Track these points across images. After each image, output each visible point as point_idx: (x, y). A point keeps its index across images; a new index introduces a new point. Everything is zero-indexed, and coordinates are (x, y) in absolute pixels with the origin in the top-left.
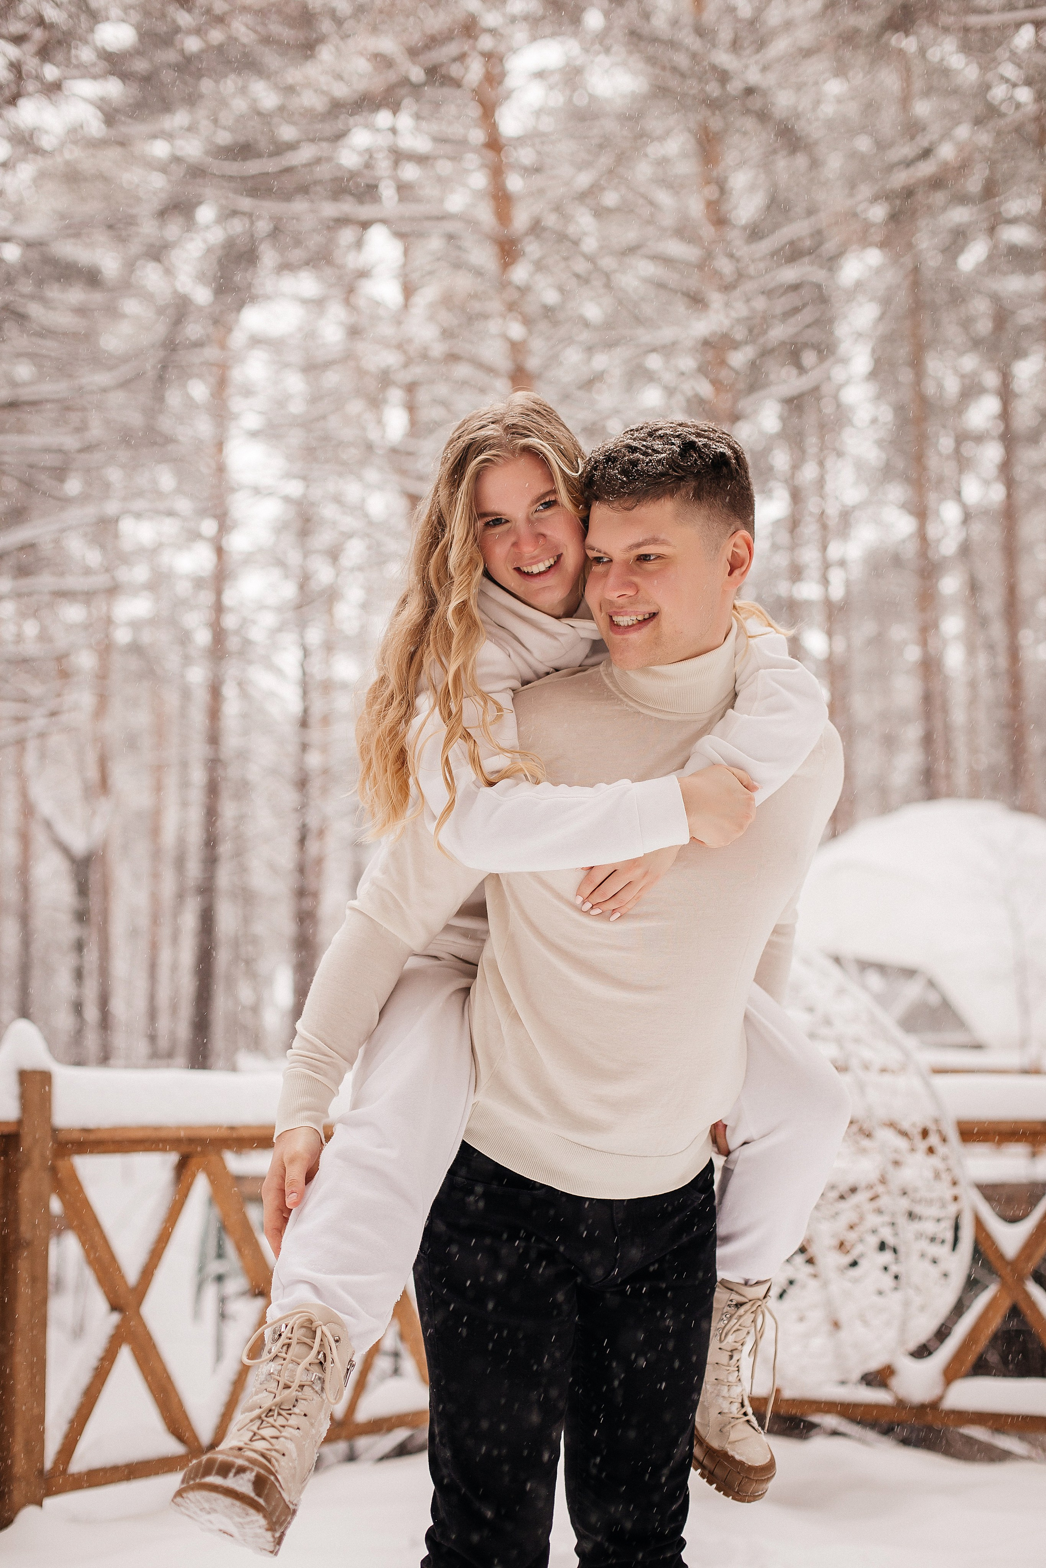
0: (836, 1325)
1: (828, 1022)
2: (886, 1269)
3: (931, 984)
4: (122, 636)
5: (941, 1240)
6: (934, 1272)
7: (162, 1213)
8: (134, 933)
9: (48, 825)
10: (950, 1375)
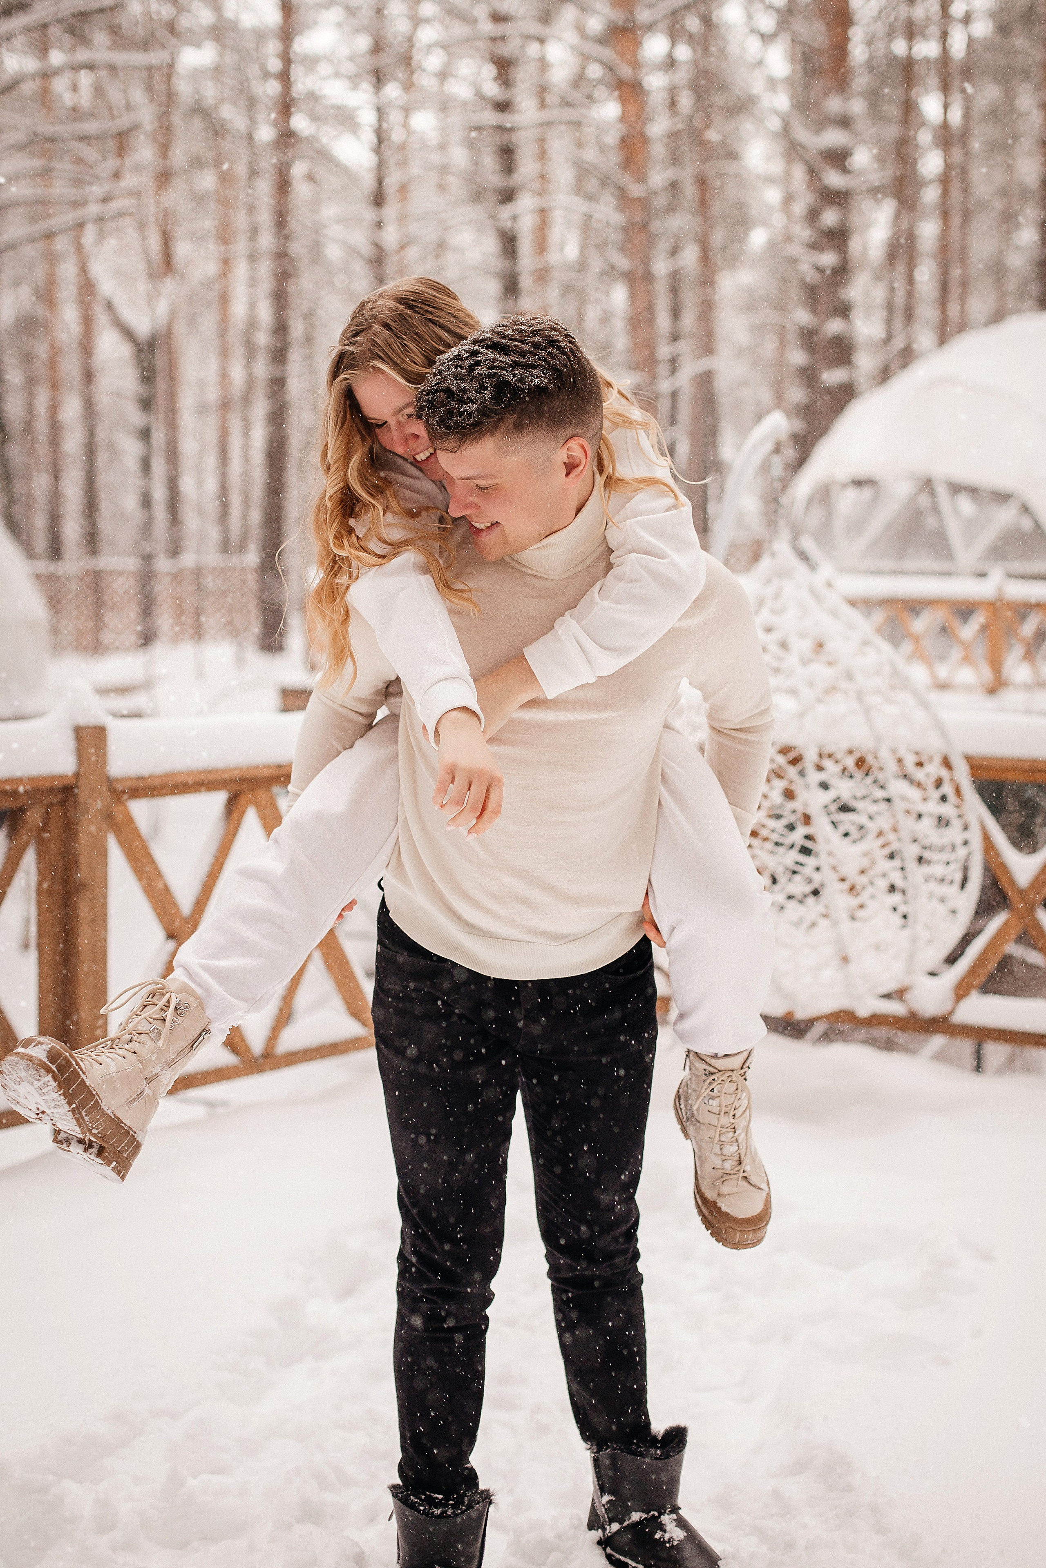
0: (845, 959)
1: (849, 676)
2: (895, 909)
3: (1025, 509)
4: (183, 88)
5: (950, 881)
6: (942, 909)
7: (212, 848)
8: (201, 410)
9: (110, 306)
10: (961, 991)
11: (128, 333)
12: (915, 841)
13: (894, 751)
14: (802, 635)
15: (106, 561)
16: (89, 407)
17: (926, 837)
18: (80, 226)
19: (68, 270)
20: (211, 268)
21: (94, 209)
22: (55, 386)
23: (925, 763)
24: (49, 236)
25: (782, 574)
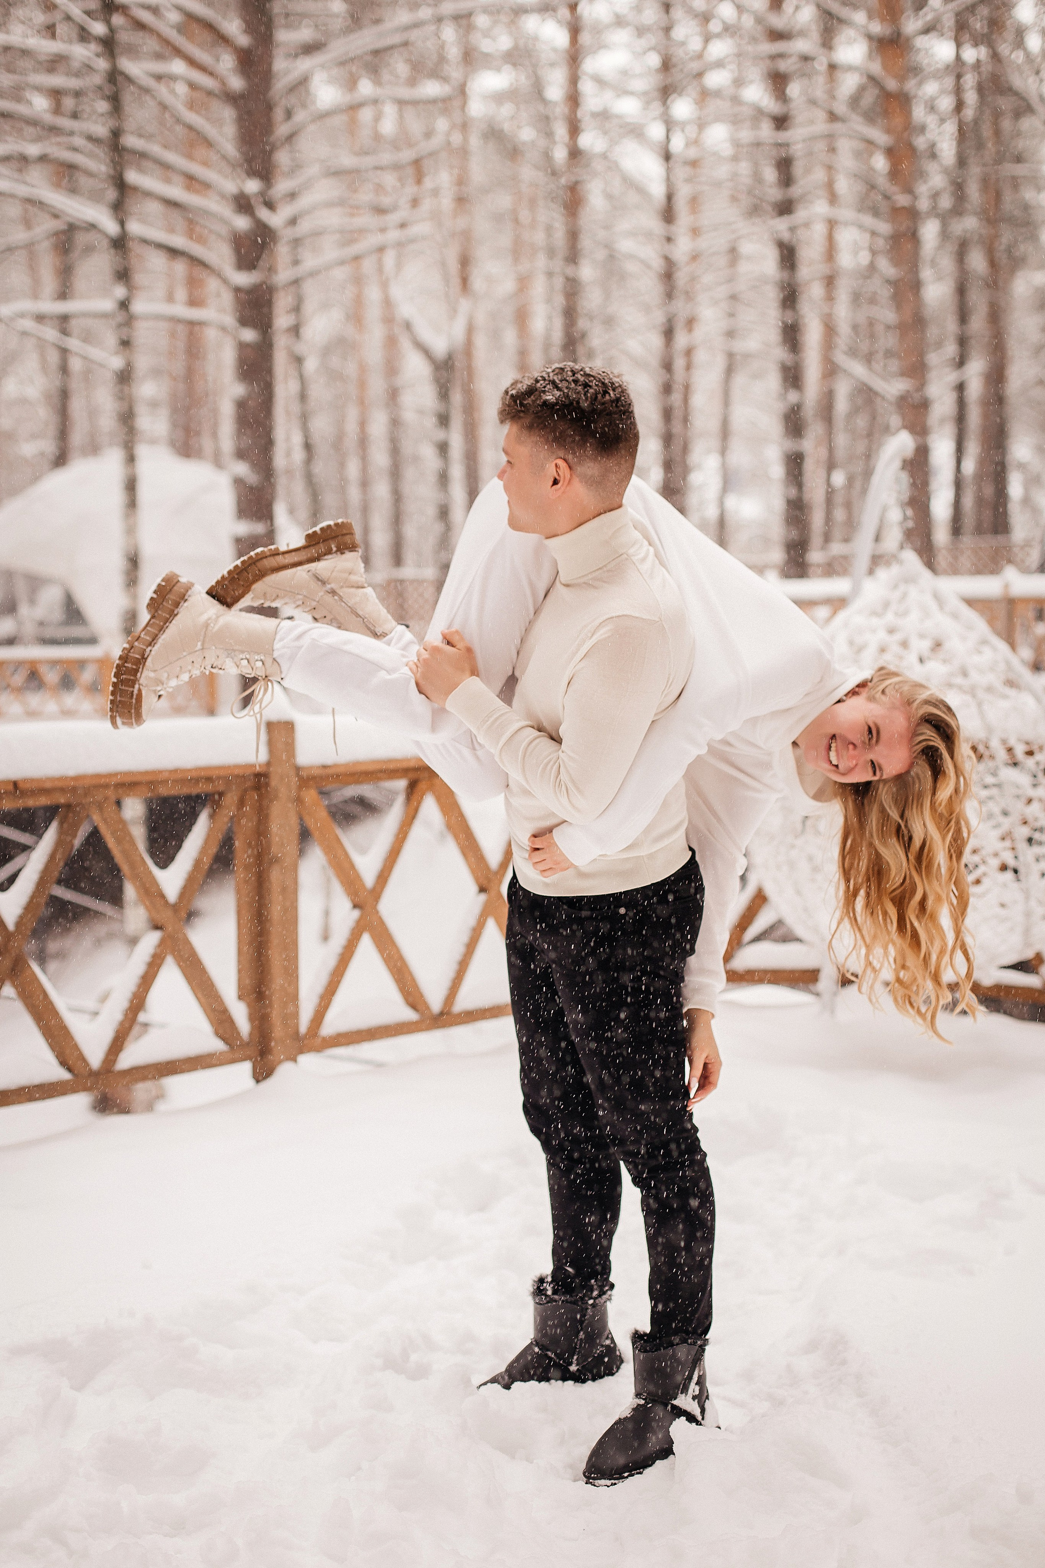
9: (408, 326)
11: (426, 352)
12: (1025, 823)
13: (1004, 742)
14: (922, 636)
15: (408, 572)
16: (395, 423)
17: (1036, 819)
18: (381, 249)
19: (373, 294)
20: (508, 286)
21: (393, 235)
22: (362, 403)
23: (1035, 752)
24: (357, 258)
25: (909, 580)
